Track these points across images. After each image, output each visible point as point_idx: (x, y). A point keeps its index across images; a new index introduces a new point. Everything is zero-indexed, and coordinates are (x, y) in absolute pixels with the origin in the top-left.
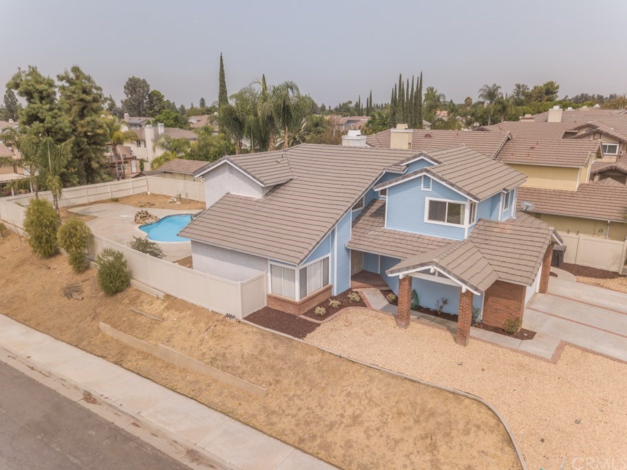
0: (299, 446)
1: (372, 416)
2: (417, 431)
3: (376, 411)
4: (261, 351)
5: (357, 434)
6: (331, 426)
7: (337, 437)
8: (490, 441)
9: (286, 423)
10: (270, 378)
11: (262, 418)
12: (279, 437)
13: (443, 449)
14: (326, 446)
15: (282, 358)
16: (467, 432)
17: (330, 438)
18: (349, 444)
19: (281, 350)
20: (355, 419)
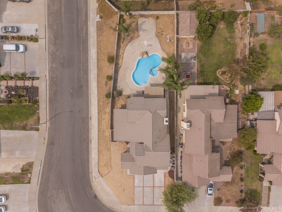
0: (98, 151)
1: (105, 158)
2: (105, 164)
3: (106, 158)
4: (107, 137)
5: (102, 157)
6: (102, 153)
7: (101, 155)
8: (108, 172)
9: (100, 147)
10: (104, 142)
11: (100, 144)
12: (98, 148)
13: (105, 167)
14: (100, 154)
15: (108, 141)
16: (107, 169)
17: (101, 154)
18: (101, 157)
19: (108, 140)
20: (104, 156)
